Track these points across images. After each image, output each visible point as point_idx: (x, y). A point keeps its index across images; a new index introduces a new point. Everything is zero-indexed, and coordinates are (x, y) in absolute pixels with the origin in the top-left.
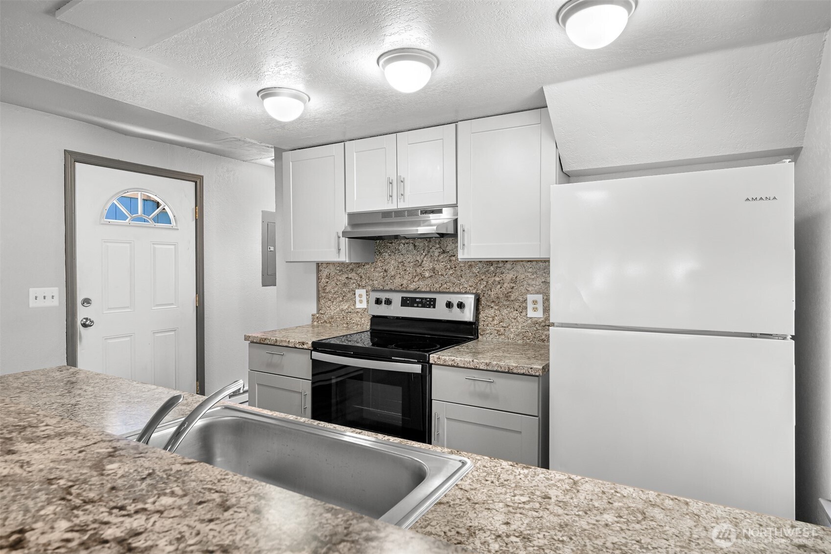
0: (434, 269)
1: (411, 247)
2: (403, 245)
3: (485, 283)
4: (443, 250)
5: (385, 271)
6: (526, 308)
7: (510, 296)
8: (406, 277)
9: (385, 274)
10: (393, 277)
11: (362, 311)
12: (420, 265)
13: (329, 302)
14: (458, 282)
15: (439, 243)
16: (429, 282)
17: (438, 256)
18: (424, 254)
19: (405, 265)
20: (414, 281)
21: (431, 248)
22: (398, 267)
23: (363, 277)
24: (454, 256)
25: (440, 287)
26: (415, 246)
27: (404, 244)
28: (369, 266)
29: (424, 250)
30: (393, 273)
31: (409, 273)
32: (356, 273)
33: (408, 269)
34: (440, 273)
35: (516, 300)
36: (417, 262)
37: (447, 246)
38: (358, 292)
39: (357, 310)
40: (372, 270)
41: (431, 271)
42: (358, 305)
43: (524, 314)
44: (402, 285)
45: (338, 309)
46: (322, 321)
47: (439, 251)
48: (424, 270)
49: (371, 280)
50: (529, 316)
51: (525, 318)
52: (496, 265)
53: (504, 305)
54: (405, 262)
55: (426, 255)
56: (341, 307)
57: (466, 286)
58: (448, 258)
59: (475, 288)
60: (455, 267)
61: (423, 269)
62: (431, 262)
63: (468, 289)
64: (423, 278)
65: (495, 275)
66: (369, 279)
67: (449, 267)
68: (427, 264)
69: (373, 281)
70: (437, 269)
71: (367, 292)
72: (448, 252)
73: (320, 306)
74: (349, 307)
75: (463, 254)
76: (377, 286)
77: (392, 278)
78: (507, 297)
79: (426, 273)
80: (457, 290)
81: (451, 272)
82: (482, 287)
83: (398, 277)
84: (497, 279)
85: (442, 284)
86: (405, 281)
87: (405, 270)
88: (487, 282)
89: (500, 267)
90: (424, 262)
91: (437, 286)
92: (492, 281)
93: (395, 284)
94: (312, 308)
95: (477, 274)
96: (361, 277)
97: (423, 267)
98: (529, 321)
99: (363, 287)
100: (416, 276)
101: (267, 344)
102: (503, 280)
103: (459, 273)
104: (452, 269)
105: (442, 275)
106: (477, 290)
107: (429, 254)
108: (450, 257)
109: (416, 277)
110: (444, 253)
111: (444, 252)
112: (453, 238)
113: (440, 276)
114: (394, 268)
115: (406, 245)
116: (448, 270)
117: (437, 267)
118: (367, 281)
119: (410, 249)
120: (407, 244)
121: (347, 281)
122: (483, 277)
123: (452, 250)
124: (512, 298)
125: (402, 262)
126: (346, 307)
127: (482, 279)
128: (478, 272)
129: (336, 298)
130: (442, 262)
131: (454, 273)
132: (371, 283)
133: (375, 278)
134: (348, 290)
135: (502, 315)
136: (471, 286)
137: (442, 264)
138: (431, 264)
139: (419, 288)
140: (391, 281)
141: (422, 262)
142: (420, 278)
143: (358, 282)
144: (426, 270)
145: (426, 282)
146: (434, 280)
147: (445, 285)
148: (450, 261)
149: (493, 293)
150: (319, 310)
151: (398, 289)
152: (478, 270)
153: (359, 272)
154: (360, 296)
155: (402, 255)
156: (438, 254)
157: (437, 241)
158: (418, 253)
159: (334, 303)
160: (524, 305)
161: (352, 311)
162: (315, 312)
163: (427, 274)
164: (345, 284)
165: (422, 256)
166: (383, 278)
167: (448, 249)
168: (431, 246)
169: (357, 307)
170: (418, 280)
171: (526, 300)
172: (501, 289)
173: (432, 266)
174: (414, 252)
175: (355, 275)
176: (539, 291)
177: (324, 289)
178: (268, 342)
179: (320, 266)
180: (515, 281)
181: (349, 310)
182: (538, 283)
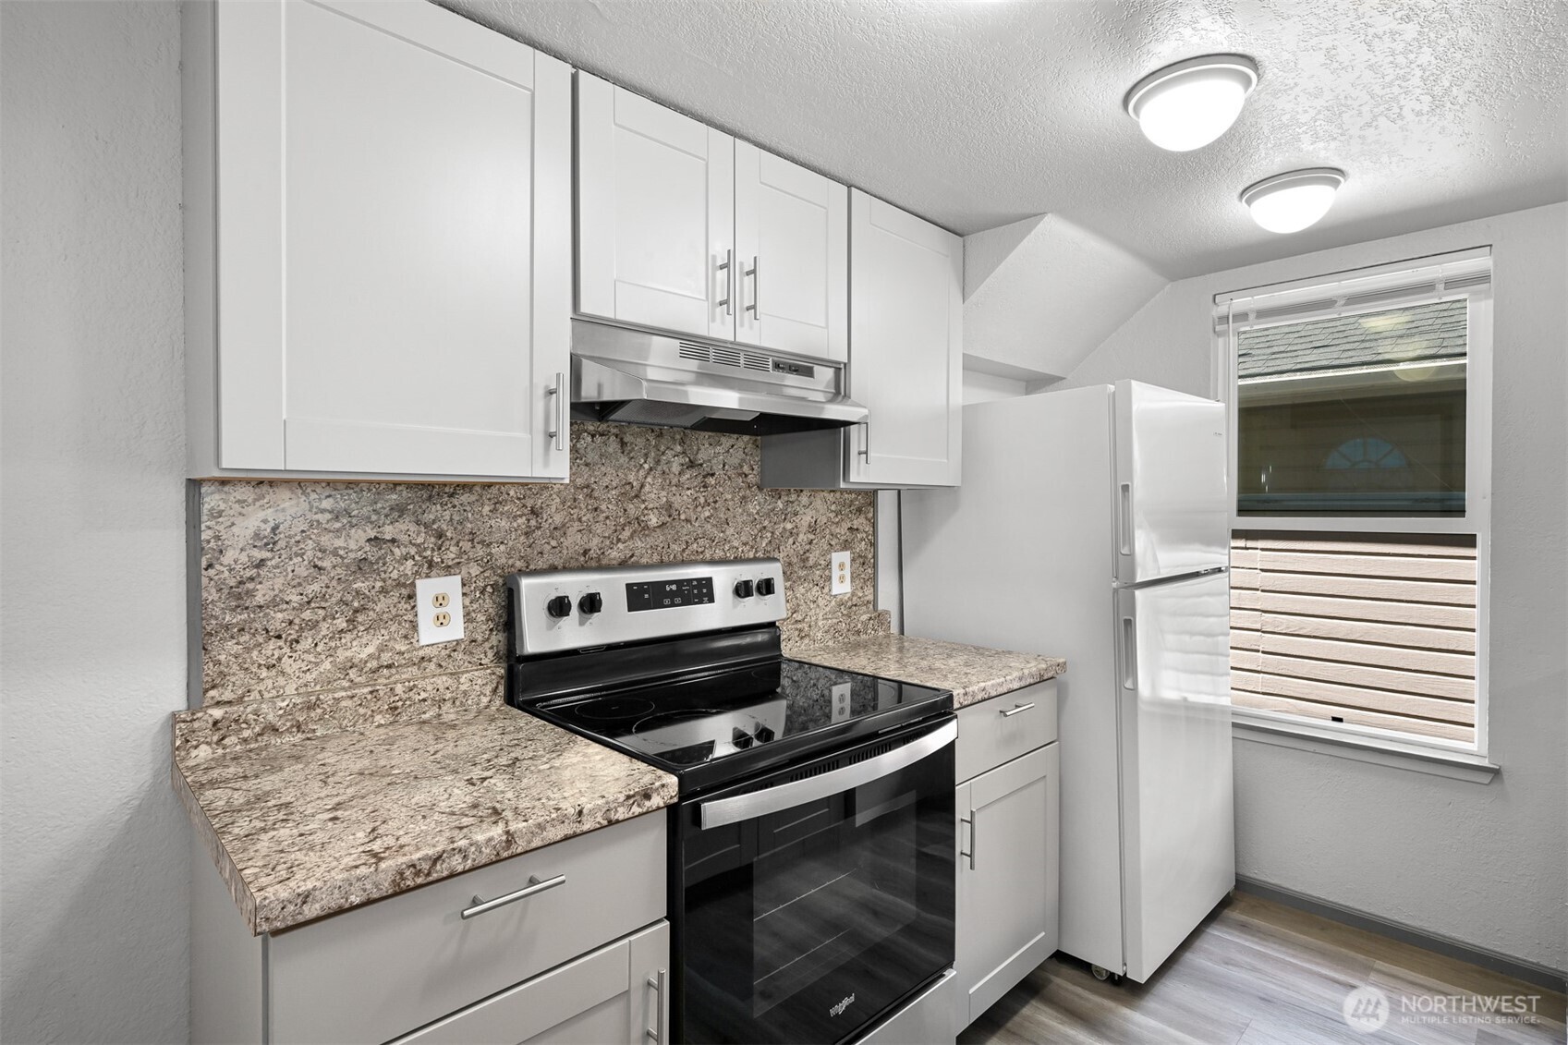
0: (669, 506)
1: (613, 445)
2: (589, 439)
3: (769, 535)
4: (690, 460)
5: (533, 512)
6: (829, 578)
7: (808, 558)
8: (599, 528)
9: (533, 523)
10: (561, 529)
11: (444, 653)
12: (637, 496)
13: (273, 644)
14: (722, 535)
15: (682, 442)
16: (658, 539)
17: (680, 474)
18: (646, 466)
19: (596, 494)
20: (619, 540)
21: (663, 453)
22: (575, 500)
23: (449, 534)
24: (713, 475)
25: (684, 550)
26: (623, 444)
27: (593, 436)
28: (473, 498)
29: (646, 456)
30: (558, 519)
31: (607, 518)
32: (418, 523)
33: (603, 507)
34: (683, 517)
35: (816, 565)
36: (628, 487)
37: (699, 449)
38: (427, 589)
39: (421, 653)
40: (486, 509)
41: (664, 512)
42: (430, 635)
43: (826, 590)
44: (586, 552)
45: (327, 665)
46: (246, 734)
47: (682, 461)
48: (646, 508)
49: (482, 542)
50: (834, 593)
51: (828, 597)
52: (786, 499)
53: (800, 578)
54: (594, 486)
55: (651, 469)
56: (342, 655)
57: (736, 544)
58: (700, 478)
59: (752, 547)
60: (715, 502)
61: (643, 506)
62: (663, 489)
63: (740, 550)
64: (643, 529)
65: (785, 519)
66: (472, 540)
67: (702, 500)
68: (654, 493)
69: (488, 545)
70: (676, 505)
71: (464, 585)
72: (701, 465)
73: (210, 669)
74: (382, 649)
75: (858, 474)
76: (503, 561)
77: (557, 533)
79: (652, 516)
80: (719, 554)
81: (707, 514)
82: (764, 545)
83: (576, 529)
84: (789, 526)
85: (687, 542)
86: (596, 541)
87: (596, 509)
88: (773, 533)
89: (792, 502)
90: (647, 488)
91: (676, 548)
92: (781, 530)
93: (565, 552)
95: (756, 516)
96: (440, 535)
97: (644, 501)
98: (833, 603)
99: (448, 570)
100: (625, 525)
102: (796, 527)
103: (722, 516)
104: (709, 505)
105: (687, 521)
106: (756, 552)
107: (659, 468)
108: (705, 477)
109: (627, 528)
110: (692, 467)
111: (692, 464)
112: (710, 434)
113: (684, 524)
114: (563, 503)
115: (598, 439)
116: (699, 509)
117: (677, 501)
118: (466, 545)
119: (611, 450)
120: (601, 435)
121: (372, 553)
122: (766, 523)
123: (710, 461)
124: (811, 563)
125: (587, 487)
126: (371, 649)
127: (765, 527)
128: (758, 513)
129: (314, 625)
130: (688, 489)
131: (712, 515)
132: (480, 551)
133: (497, 536)
134: (379, 584)
135: (797, 598)
136: (745, 544)
137: (689, 492)
138: (664, 493)
139: (632, 556)
140: (554, 543)
141: (642, 486)
142: (635, 531)
143: (428, 553)
144: (652, 509)
146: (670, 533)
147: (695, 545)
148: (704, 487)
149: (781, 555)
150: (198, 689)
151: (574, 564)
152: (758, 507)
153: (429, 517)
154: (440, 600)
155: (587, 465)
156: (679, 468)
157: (678, 437)
158: (632, 463)
159: (306, 643)
160: (827, 573)
161: (398, 660)
162: (178, 702)
163: (654, 520)
164: (362, 566)
165: (642, 473)
166: (526, 533)
167: (701, 457)
168: (663, 448)
169: (423, 642)
170: (631, 537)
171: (829, 564)
172: (795, 546)
173: (665, 499)
174: (621, 461)
175: (413, 528)
176: (846, 546)
177: (239, 595)
178: (457, 863)
179: (212, 500)
180: (812, 529)
181: (386, 658)
182: (842, 530)
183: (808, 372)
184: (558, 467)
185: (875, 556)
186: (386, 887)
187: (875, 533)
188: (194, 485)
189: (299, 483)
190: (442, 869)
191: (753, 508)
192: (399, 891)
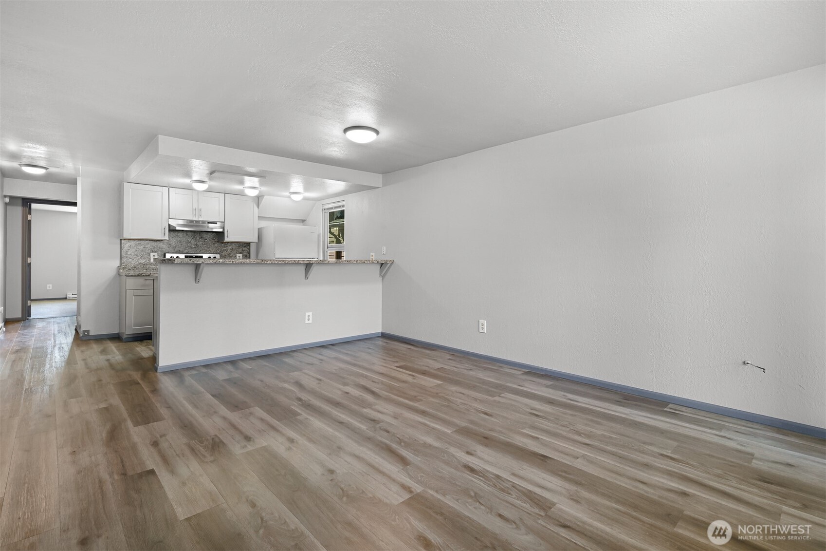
0: (196, 245)
1: (185, 235)
2: (180, 234)
3: (220, 250)
5: (170, 244)
8: (182, 247)
9: (170, 246)
13: (130, 259)
14: (209, 249)
15: (199, 234)
20: (186, 249)
22: (177, 243)
23: (156, 247)
26: (187, 234)
28: (159, 242)
29: (192, 236)
30: (174, 246)
31: (184, 246)
33: (183, 244)
34: (199, 246)
35: (232, 256)
36: (188, 241)
38: (152, 254)
39: (151, 263)
40: (162, 244)
44: (180, 251)
45: (137, 263)
52: (224, 244)
53: (228, 258)
56: (140, 262)
57: (212, 251)
58: (203, 240)
59: (216, 252)
60: (207, 244)
61: (191, 244)
62: (195, 242)
64: (191, 248)
65: (224, 247)
67: (204, 244)
69: (161, 249)
71: (158, 254)
72: (204, 238)
73: (122, 262)
75: (227, 240)
76: (164, 251)
77: (174, 248)
78: (229, 255)
81: (205, 246)
82: (219, 252)
83: (177, 247)
84: (225, 249)
85: (199, 250)
86: (181, 249)
87: (181, 244)
89: (226, 245)
90: (192, 241)
92: (223, 249)
94: (117, 263)
95: (217, 247)
96: (154, 247)
99: (155, 252)
100: (187, 247)
101: (144, 276)
102: (227, 249)
103: (209, 246)
105: (201, 247)
107: (194, 238)
108: (205, 240)
111: (202, 238)
114: (175, 243)
115: (182, 234)
117: (198, 244)
118: (158, 249)
121: (144, 249)
122: (219, 248)
123: (206, 237)
125: (180, 241)
126: (144, 261)
129: (136, 257)
130: (201, 242)
133: (163, 248)
134: (145, 253)
136: (214, 251)
142: (189, 248)
143: (152, 249)
144: (193, 245)
145: (193, 250)
146: (195, 249)
147: (202, 251)
149: (223, 254)
150: (121, 264)
153: (152, 244)
154: (154, 256)
155: (180, 238)
156: (199, 238)
158: (189, 237)
159: (135, 260)
160: (235, 258)
163: (193, 247)
164: (142, 251)
165: (191, 239)
167: (204, 236)
168: (195, 235)
169: (152, 261)
171: (236, 256)
172: (227, 252)
174: (187, 237)
175: (150, 246)
176: (241, 253)
177: (126, 253)
178: (144, 275)
179: (123, 241)
180: (232, 249)
181: (146, 263)
182: (240, 250)
183: (216, 223)
184: (167, 238)
185: (250, 255)
186: (137, 275)
187: (250, 251)
188: (121, 240)
189: (134, 240)
190: (143, 275)
191: (216, 245)
192: (138, 276)
